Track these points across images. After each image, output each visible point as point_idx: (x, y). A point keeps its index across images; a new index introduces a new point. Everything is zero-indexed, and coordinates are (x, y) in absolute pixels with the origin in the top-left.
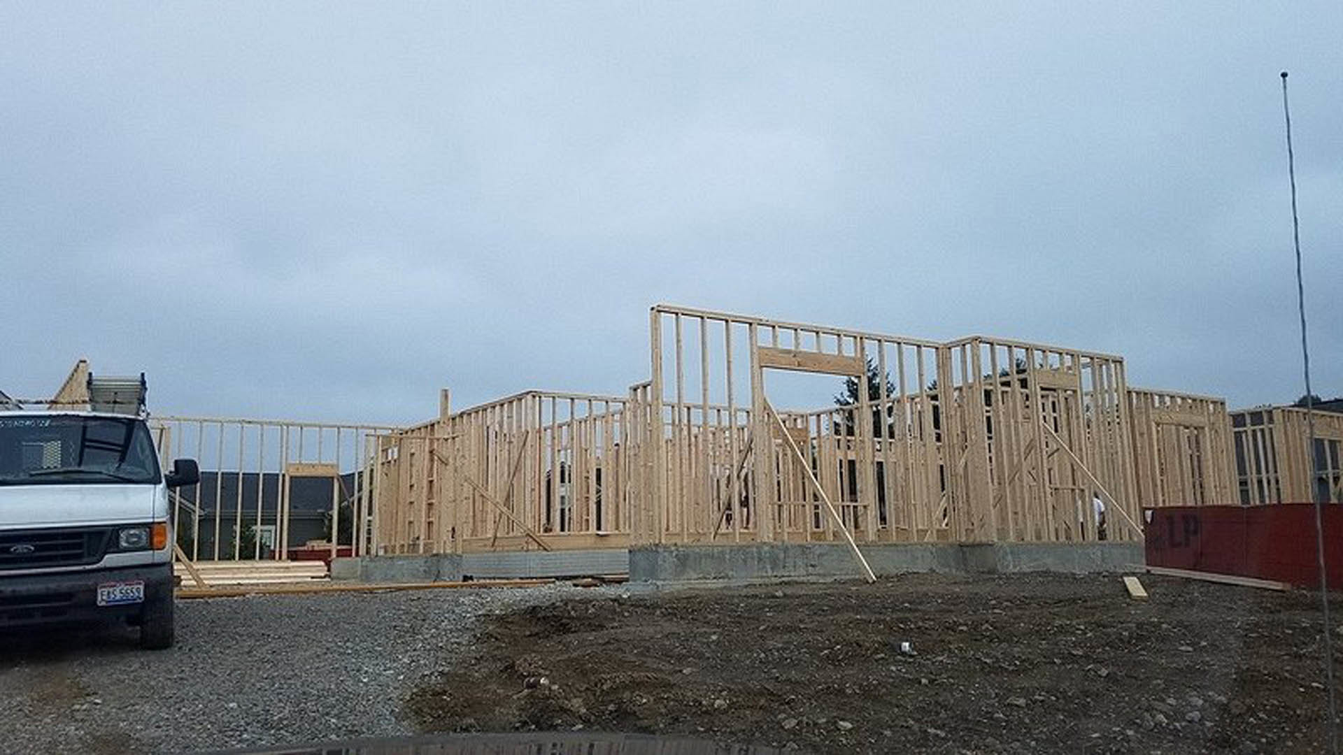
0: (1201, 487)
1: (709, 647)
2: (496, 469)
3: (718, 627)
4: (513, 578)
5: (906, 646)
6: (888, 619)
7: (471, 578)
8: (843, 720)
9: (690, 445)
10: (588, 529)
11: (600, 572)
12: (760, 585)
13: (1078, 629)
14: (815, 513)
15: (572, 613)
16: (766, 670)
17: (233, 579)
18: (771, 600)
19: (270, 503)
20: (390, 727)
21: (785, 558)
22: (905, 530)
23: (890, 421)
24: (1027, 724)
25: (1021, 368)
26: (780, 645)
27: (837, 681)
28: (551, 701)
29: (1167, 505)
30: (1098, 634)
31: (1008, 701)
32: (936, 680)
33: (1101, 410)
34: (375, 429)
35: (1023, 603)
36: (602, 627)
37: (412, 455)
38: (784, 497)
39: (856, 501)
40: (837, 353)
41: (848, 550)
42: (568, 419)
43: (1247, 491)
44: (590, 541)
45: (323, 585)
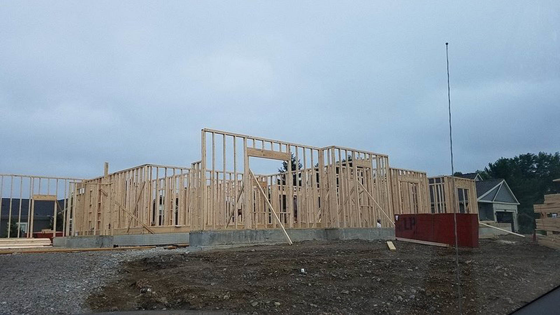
0: (417, 206)
1: (223, 273)
2: (130, 198)
3: (227, 265)
4: (137, 246)
5: (303, 270)
6: (296, 259)
7: (117, 246)
8: (277, 301)
9: (217, 188)
10: (171, 225)
11: (176, 243)
12: (245, 247)
13: (370, 262)
14: (269, 217)
15: (163, 260)
16: (246, 282)
17: (7, 246)
18: (250, 253)
19: (25, 212)
20: (78, 311)
21: (256, 235)
22: (305, 223)
23: (300, 179)
24: (349, 301)
25: (350, 159)
26: (252, 272)
27: (275, 285)
28: (152, 298)
29: (404, 213)
30: (377, 264)
31: (342, 292)
32: (314, 284)
33: (379, 176)
34: (74, 180)
35: (349, 252)
36: (176, 266)
37: (91, 191)
38: (257, 210)
39: (286, 212)
40: (279, 151)
41: (282, 232)
42: (164, 177)
43: (434, 208)
44: (172, 230)
45: (49, 249)
